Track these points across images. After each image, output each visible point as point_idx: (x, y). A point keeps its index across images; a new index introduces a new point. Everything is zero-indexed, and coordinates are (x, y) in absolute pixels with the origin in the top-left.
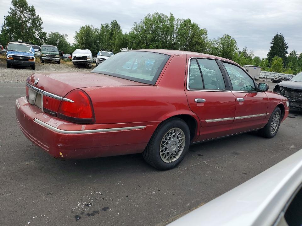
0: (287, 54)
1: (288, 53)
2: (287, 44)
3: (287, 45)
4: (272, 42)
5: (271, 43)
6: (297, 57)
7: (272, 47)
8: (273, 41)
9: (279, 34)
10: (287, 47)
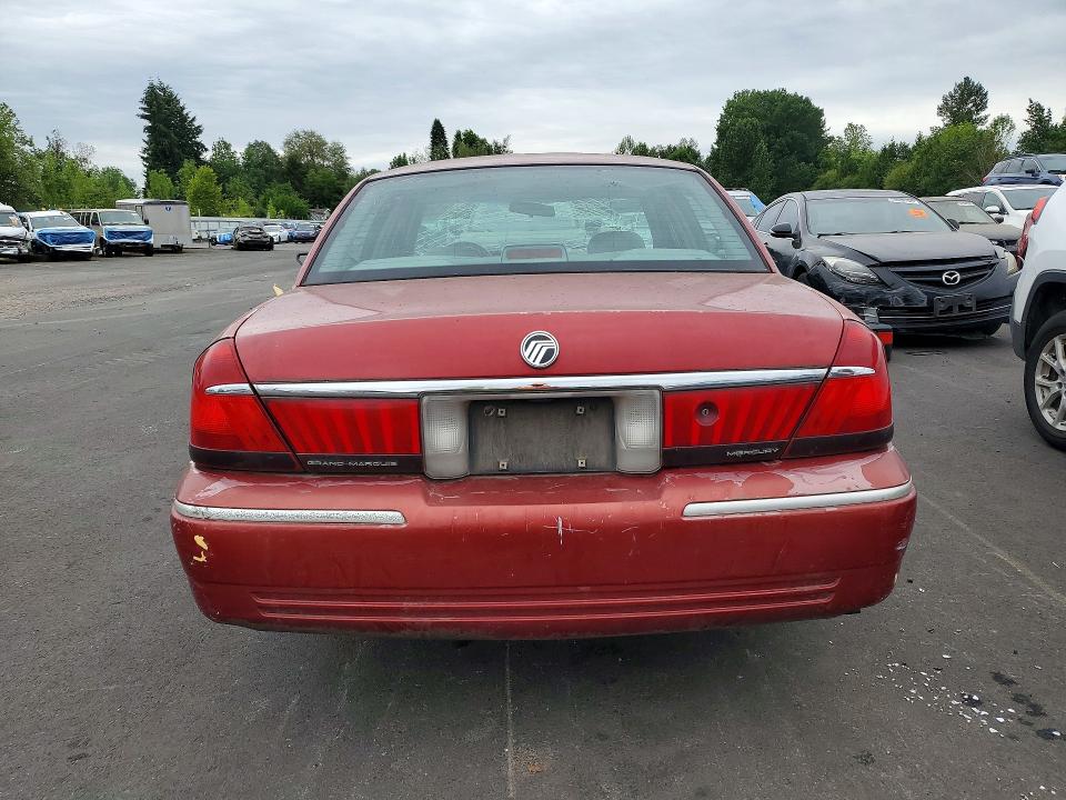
0: (205, 154)
1: (206, 150)
2: (193, 119)
3: (196, 124)
4: (142, 112)
5: (143, 117)
6: (237, 160)
7: (147, 129)
8: (144, 109)
9: (156, 83)
10: (198, 130)
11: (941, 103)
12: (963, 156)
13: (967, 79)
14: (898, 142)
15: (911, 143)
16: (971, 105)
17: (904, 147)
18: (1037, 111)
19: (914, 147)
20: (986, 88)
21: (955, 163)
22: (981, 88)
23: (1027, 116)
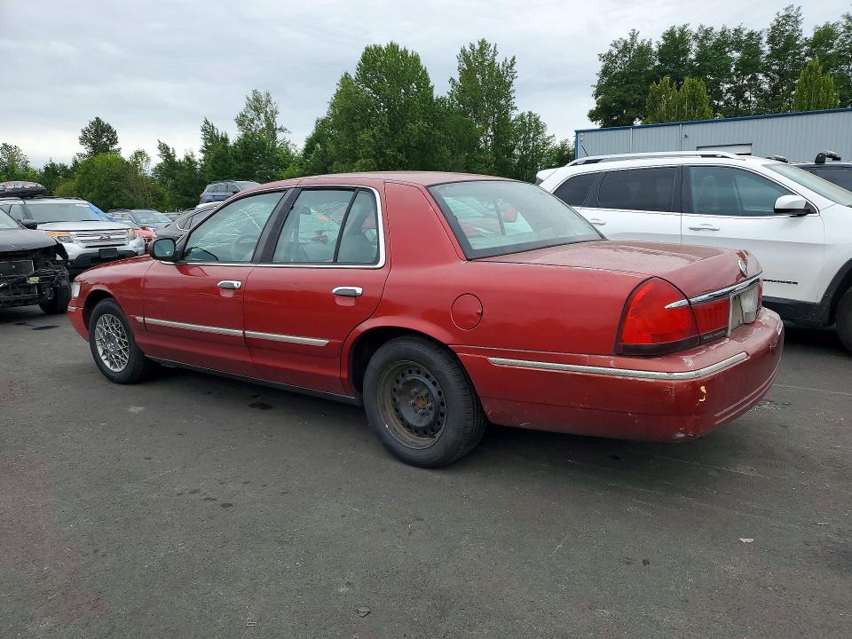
11: (81, 135)
12: (118, 178)
13: (97, 118)
14: (57, 163)
15: (69, 164)
16: (105, 140)
17: (64, 168)
18: (164, 149)
19: (72, 168)
20: (114, 127)
21: (113, 183)
22: (110, 127)
23: (159, 152)
